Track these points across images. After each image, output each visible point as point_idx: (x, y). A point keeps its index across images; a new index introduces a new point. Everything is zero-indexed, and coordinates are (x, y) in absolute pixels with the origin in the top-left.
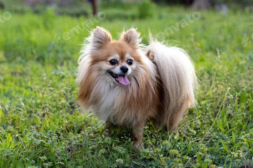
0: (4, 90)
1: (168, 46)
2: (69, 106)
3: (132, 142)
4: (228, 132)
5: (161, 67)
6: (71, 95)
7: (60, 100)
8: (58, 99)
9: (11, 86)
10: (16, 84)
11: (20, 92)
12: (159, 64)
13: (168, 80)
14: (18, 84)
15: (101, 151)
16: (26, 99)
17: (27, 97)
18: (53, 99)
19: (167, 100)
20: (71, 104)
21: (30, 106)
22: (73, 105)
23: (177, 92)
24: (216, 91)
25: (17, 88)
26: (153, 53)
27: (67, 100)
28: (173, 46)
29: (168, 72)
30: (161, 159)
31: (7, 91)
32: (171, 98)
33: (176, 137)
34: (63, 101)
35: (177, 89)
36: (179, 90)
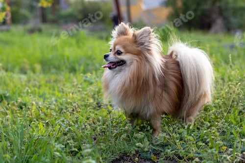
0: (39, 93)
1: (191, 47)
2: (96, 105)
3: (151, 130)
4: (239, 125)
5: (183, 65)
6: (98, 96)
7: (88, 100)
8: (86, 99)
9: (45, 90)
10: (50, 88)
11: (53, 95)
12: (182, 62)
13: (188, 77)
14: (52, 89)
15: (123, 136)
16: (58, 99)
17: (59, 98)
18: (82, 100)
19: (186, 95)
20: (97, 104)
21: (61, 105)
22: (99, 105)
23: (196, 88)
24: (228, 90)
25: (51, 92)
26: (176, 52)
27: (94, 100)
28: (195, 47)
29: (189, 70)
30: (177, 144)
31: (41, 94)
32: (191, 92)
33: (191, 128)
34: (91, 101)
35: (196, 85)
36: (198, 87)
